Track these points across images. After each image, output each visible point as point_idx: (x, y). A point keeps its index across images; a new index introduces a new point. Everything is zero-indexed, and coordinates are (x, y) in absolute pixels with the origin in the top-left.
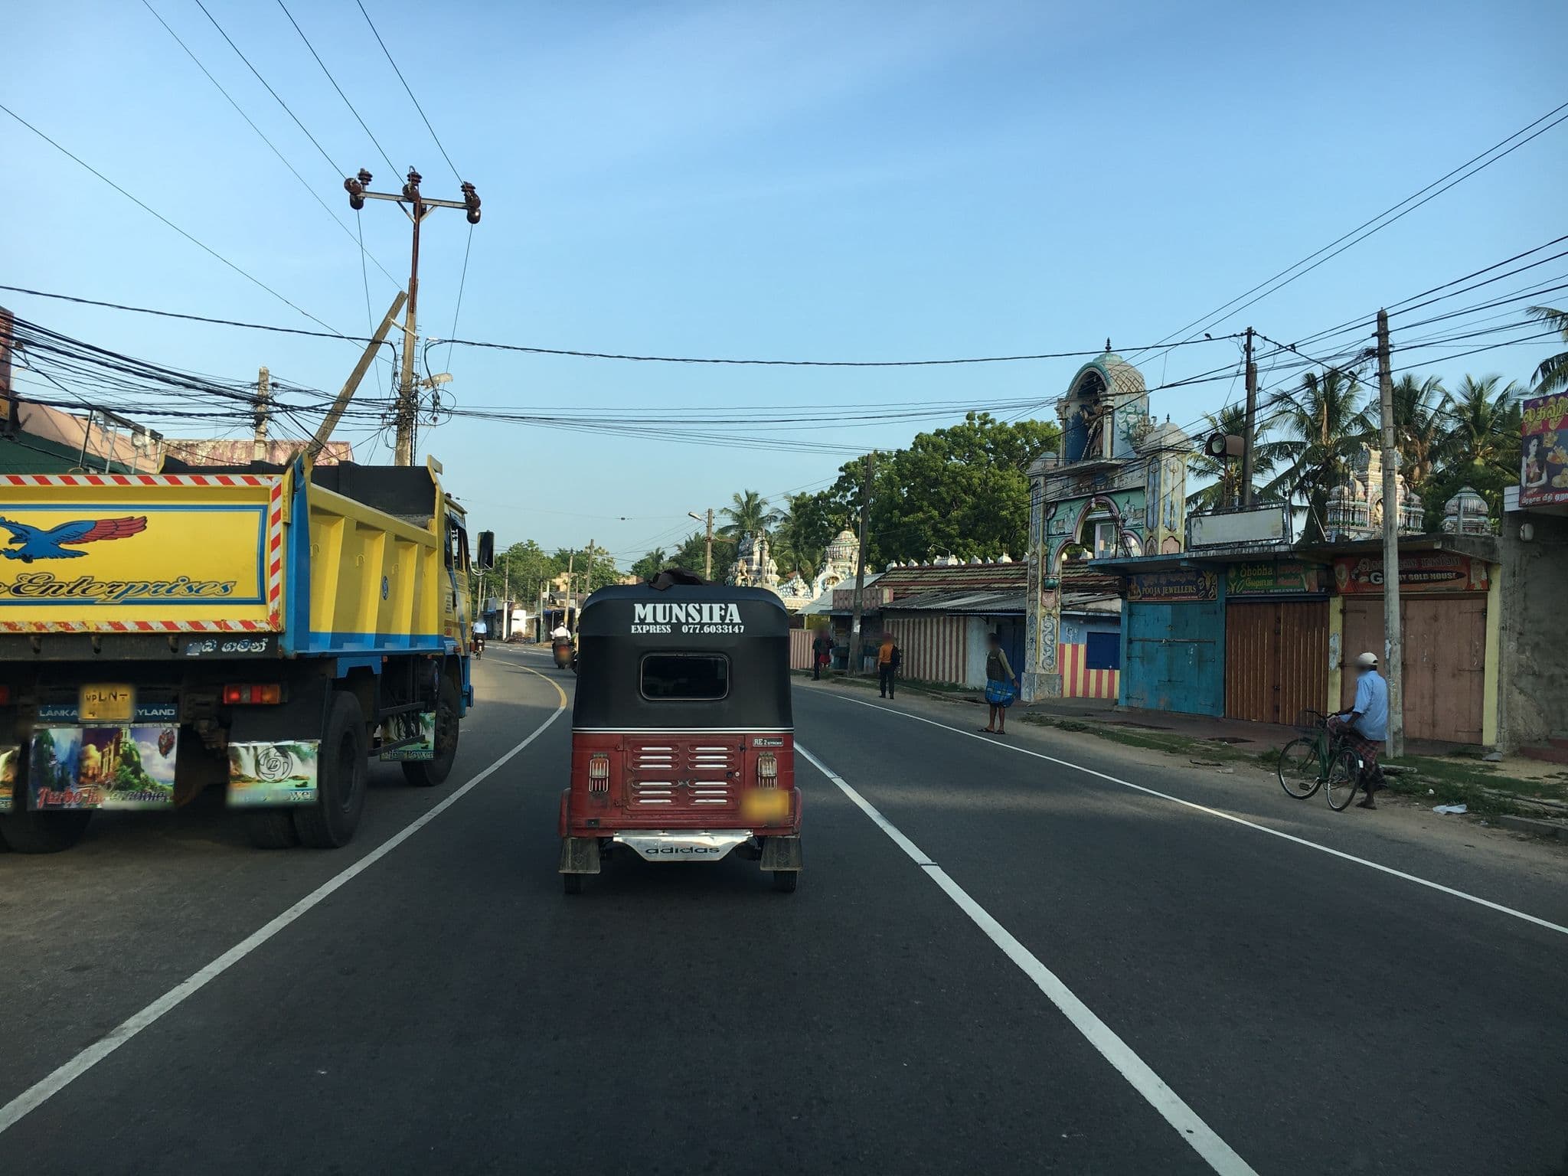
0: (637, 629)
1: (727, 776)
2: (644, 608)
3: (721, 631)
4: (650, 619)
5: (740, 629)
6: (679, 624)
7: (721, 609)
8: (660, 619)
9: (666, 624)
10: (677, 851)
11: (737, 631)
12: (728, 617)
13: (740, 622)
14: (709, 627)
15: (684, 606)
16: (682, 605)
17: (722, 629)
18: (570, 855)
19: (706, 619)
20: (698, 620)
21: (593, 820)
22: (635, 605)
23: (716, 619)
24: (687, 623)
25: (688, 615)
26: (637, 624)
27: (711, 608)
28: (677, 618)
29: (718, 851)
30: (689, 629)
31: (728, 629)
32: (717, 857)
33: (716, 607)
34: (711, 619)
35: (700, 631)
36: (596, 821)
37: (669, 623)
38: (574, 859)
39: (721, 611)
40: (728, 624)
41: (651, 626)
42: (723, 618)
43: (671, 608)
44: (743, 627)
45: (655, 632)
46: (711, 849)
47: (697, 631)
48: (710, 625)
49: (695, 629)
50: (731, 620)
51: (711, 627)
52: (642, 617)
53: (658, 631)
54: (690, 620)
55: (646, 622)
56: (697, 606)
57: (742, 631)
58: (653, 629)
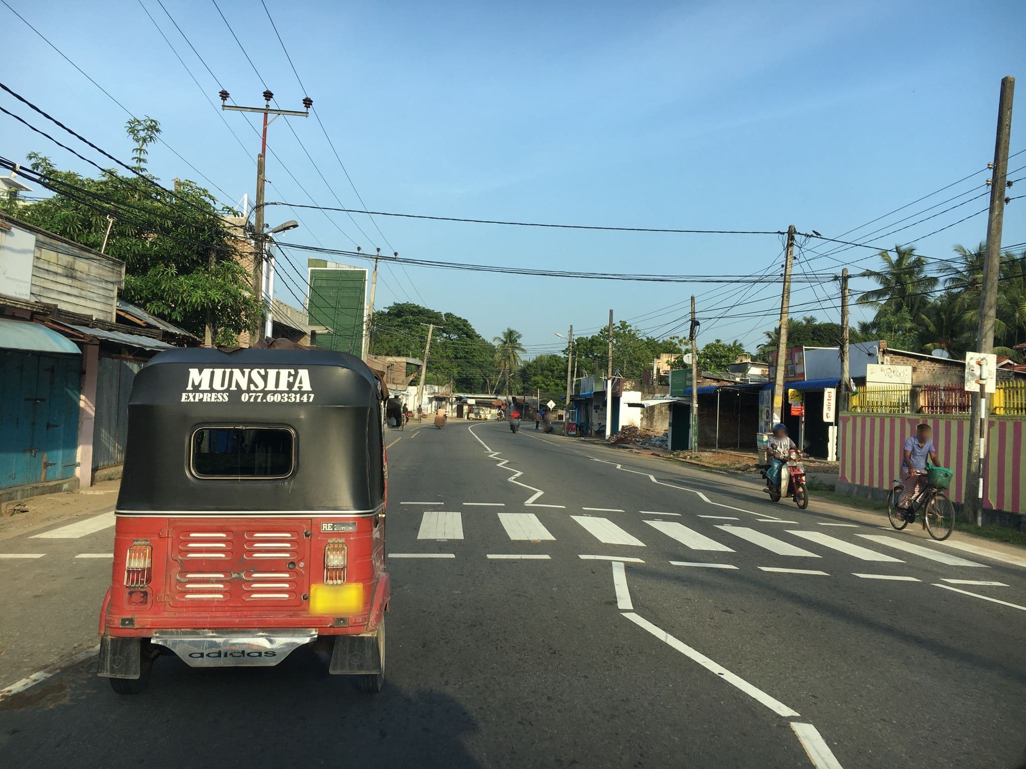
0: (189, 397)
1: (290, 566)
2: (200, 373)
3: (286, 400)
4: (205, 386)
5: (309, 398)
6: (240, 391)
7: (290, 375)
8: (217, 386)
9: (223, 392)
10: (226, 655)
11: (305, 400)
12: (297, 384)
13: (311, 390)
14: (273, 395)
15: (247, 371)
16: (244, 370)
17: (288, 398)
18: (109, 656)
19: (271, 386)
20: (261, 387)
21: (127, 619)
22: (190, 370)
23: (283, 386)
24: (249, 391)
25: (250, 381)
26: (189, 391)
27: (278, 374)
28: (238, 385)
29: (274, 655)
30: (250, 397)
31: (295, 398)
32: (272, 662)
33: (284, 373)
34: (277, 385)
35: (262, 399)
36: (131, 621)
37: (227, 390)
38: (113, 661)
39: (289, 377)
40: (296, 393)
41: (205, 394)
42: (290, 385)
43: (231, 374)
44: (312, 396)
45: (209, 400)
46: (266, 653)
47: (259, 400)
48: (274, 393)
49: (256, 397)
50: (300, 388)
51: (276, 395)
52: (196, 383)
53: (213, 400)
54: (252, 387)
55: (200, 389)
56: (262, 371)
57: (311, 400)
58: (207, 398)
